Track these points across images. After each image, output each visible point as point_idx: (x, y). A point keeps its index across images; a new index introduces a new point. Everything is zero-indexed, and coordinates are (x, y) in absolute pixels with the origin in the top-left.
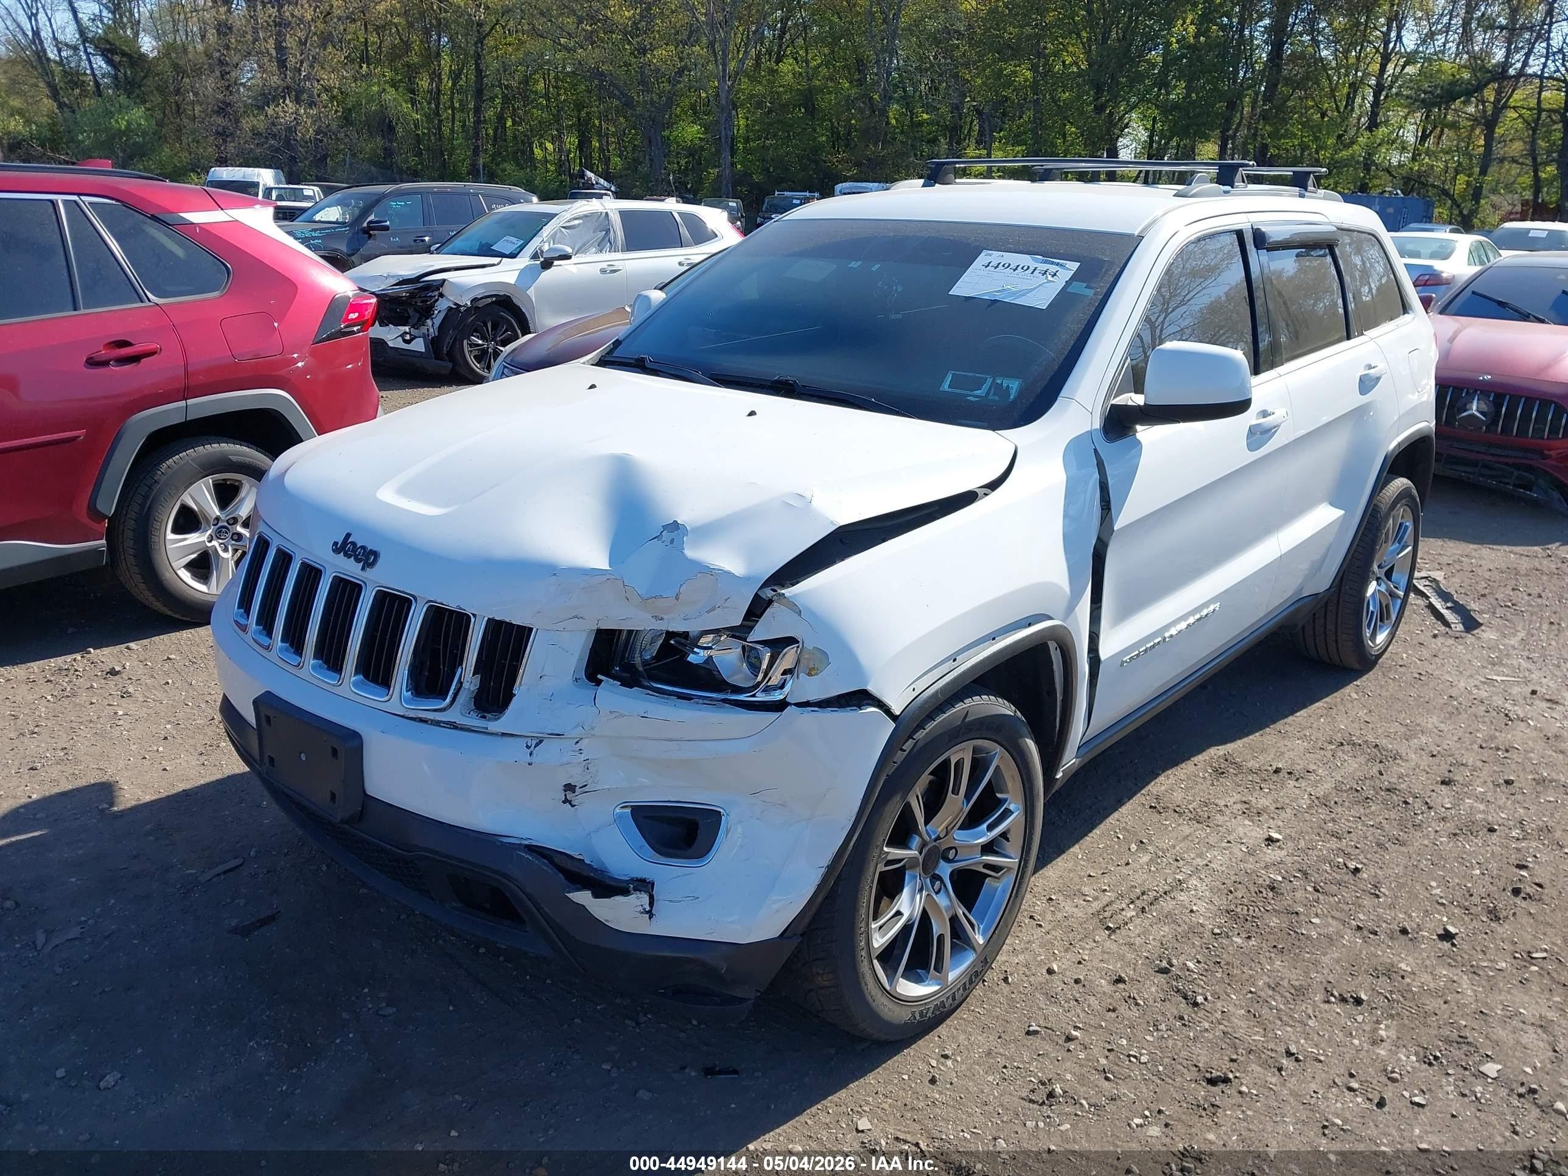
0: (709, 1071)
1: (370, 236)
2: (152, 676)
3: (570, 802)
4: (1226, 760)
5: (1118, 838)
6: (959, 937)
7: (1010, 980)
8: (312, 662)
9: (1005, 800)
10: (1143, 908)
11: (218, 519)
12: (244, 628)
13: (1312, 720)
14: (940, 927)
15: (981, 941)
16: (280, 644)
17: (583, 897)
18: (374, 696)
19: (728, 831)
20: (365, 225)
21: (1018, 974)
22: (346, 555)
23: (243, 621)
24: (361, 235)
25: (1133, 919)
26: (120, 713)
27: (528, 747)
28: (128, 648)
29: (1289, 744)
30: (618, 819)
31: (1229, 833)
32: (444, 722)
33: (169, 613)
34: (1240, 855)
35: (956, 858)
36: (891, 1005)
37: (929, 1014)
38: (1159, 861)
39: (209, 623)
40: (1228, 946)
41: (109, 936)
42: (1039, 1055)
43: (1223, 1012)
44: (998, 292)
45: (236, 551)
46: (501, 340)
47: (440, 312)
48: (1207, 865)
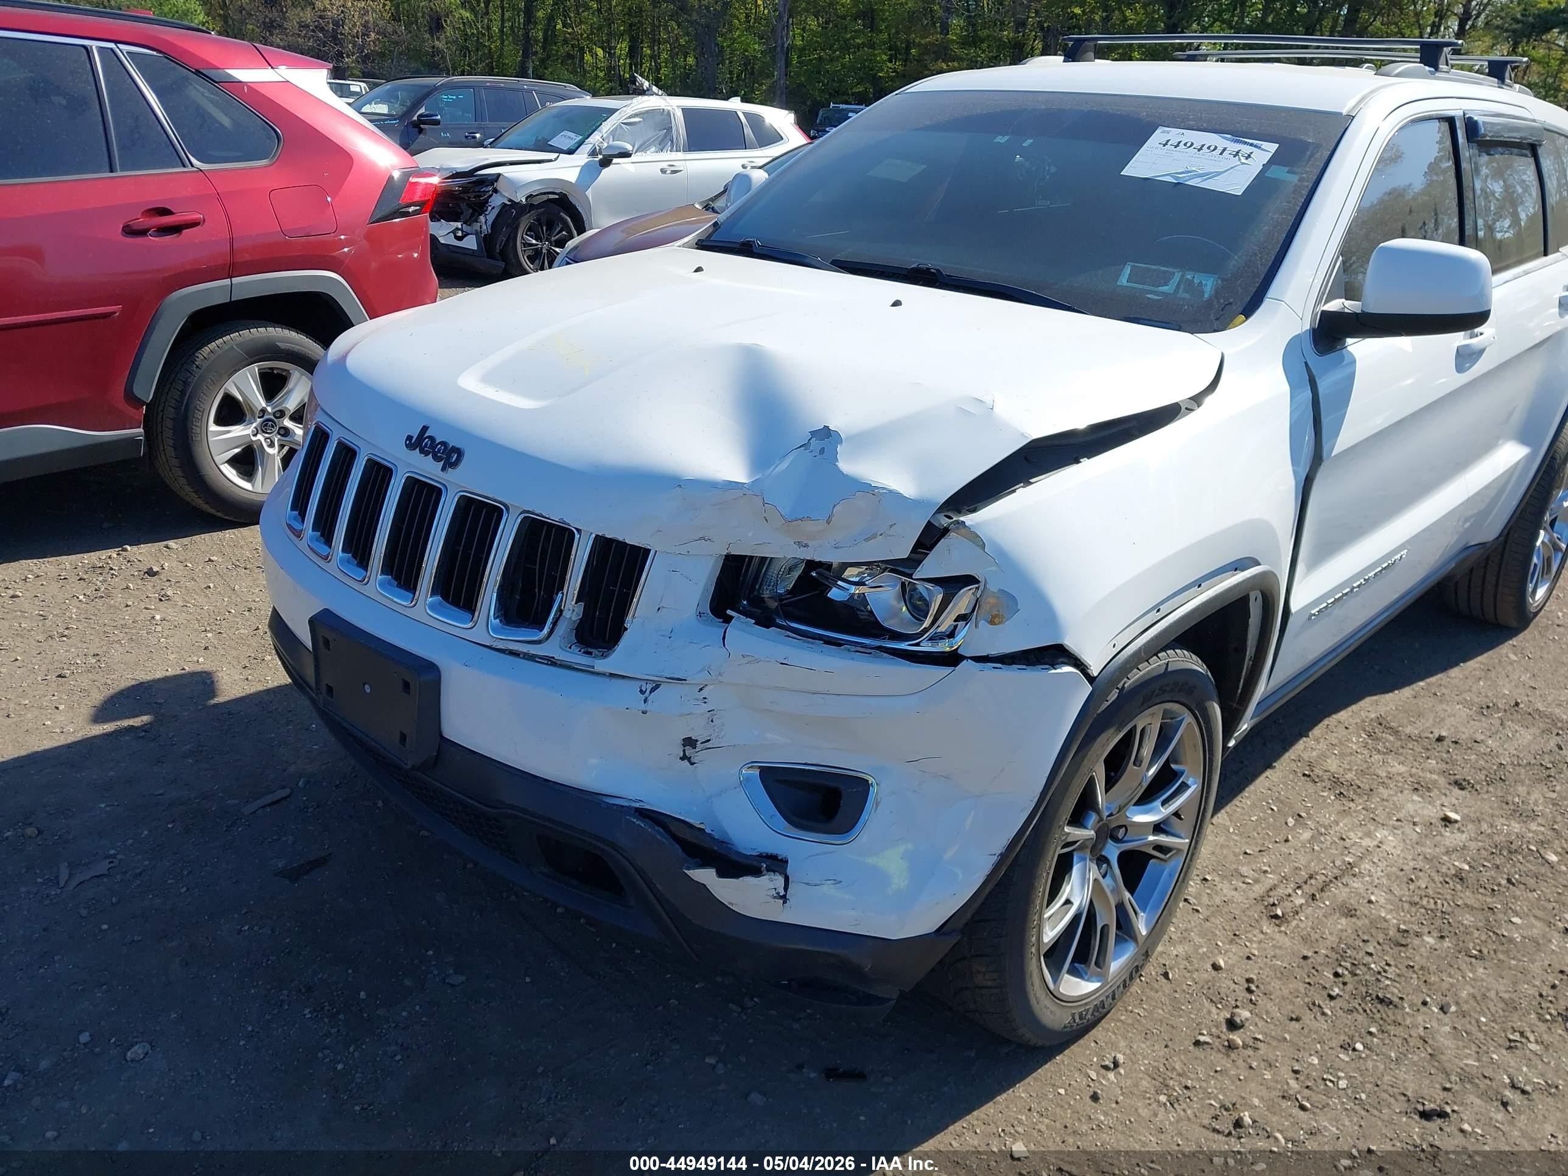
0: (831, 1073)
1: (421, 131)
2: (193, 579)
3: (689, 759)
4: (1381, 724)
5: (1272, 809)
6: (1125, 928)
7: (1170, 976)
8: (379, 577)
9: (1182, 773)
10: (1313, 895)
11: (263, 411)
12: (298, 534)
13: (1470, 682)
14: (1106, 918)
15: (1144, 933)
16: (340, 553)
17: (705, 876)
18: (452, 620)
19: (877, 804)
20: (415, 118)
21: (1179, 969)
22: (422, 451)
23: (297, 526)
24: (411, 129)
25: (1304, 907)
26: (158, 617)
27: (641, 691)
28: (167, 547)
29: (1448, 708)
30: (745, 783)
31: (1398, 809)
32: (542, 657)
33: (212, 511)
34: (1415, 837)
35: (1125, 839)
36: (1053, 1008)
37: (1089, 1016)
38: (1322, 839)
39: (258, 523)
40: (1419, 947)
41: (140, 874)
42: (1216, 1071)
43: (1426, 1028)
44: (1181, 173)
45: (282, 446)
46: (555, 241)
47: (493, 208)
48: (1379, 847)
